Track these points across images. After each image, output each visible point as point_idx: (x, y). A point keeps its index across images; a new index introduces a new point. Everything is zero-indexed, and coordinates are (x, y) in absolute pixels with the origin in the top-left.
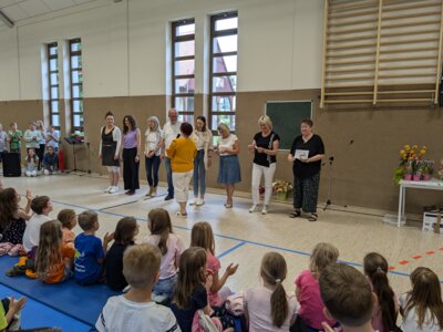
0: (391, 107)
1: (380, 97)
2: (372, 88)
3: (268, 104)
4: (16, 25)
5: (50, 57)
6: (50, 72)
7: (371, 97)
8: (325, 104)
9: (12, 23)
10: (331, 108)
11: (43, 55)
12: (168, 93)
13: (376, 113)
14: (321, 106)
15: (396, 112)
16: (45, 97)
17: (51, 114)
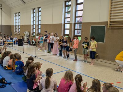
4: (26, 3)
5: (34, 12)
6: (34, 17)
8: (110, 27)
9: (25, 3)
10: (112, 28)
11: (32, 12)
12: (63, 23)
14: (108, 27)
16: (32, 24)
17: (33, 29)
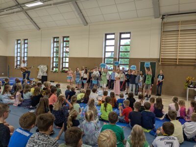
0: (181, 65)
1: (179, 62)
2: (176, 59)
3: (141, 63)
4: (41, 29)
5: (54, 42)
6: (54, 47)
7: (176, 62)
10: (163, 65)
13: (177, 67)
14: (160, 63)
15: (183, 67)
